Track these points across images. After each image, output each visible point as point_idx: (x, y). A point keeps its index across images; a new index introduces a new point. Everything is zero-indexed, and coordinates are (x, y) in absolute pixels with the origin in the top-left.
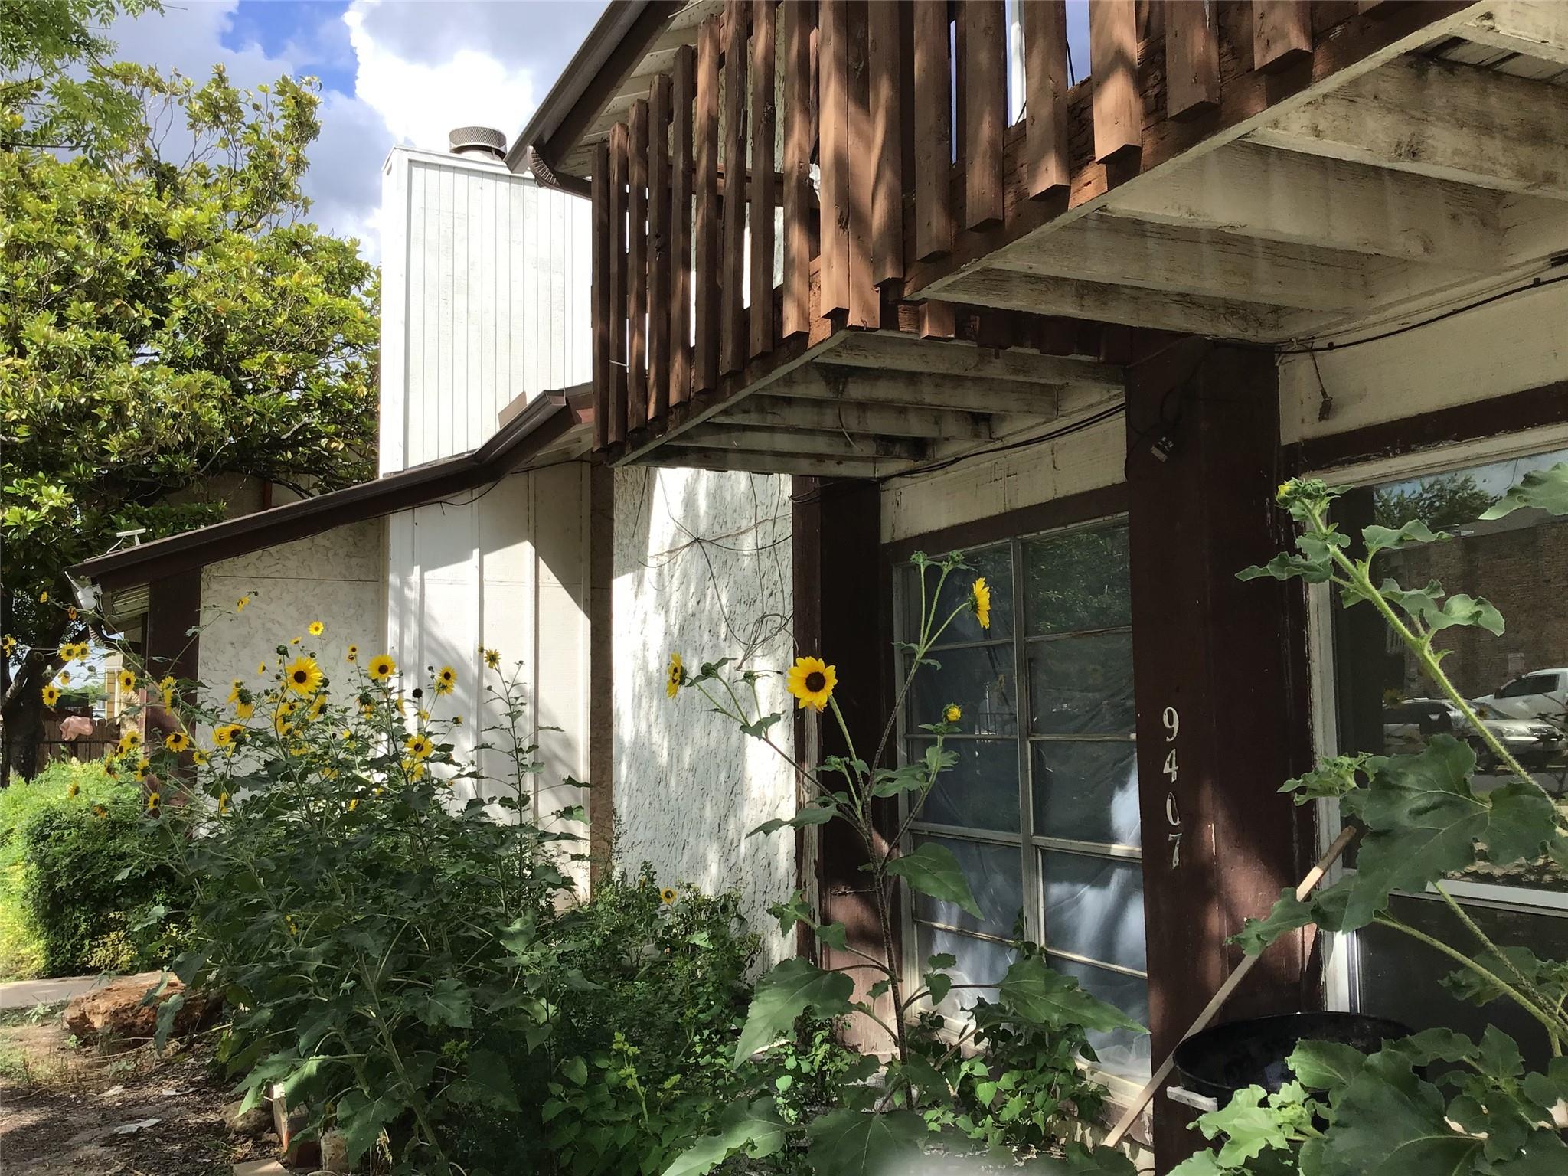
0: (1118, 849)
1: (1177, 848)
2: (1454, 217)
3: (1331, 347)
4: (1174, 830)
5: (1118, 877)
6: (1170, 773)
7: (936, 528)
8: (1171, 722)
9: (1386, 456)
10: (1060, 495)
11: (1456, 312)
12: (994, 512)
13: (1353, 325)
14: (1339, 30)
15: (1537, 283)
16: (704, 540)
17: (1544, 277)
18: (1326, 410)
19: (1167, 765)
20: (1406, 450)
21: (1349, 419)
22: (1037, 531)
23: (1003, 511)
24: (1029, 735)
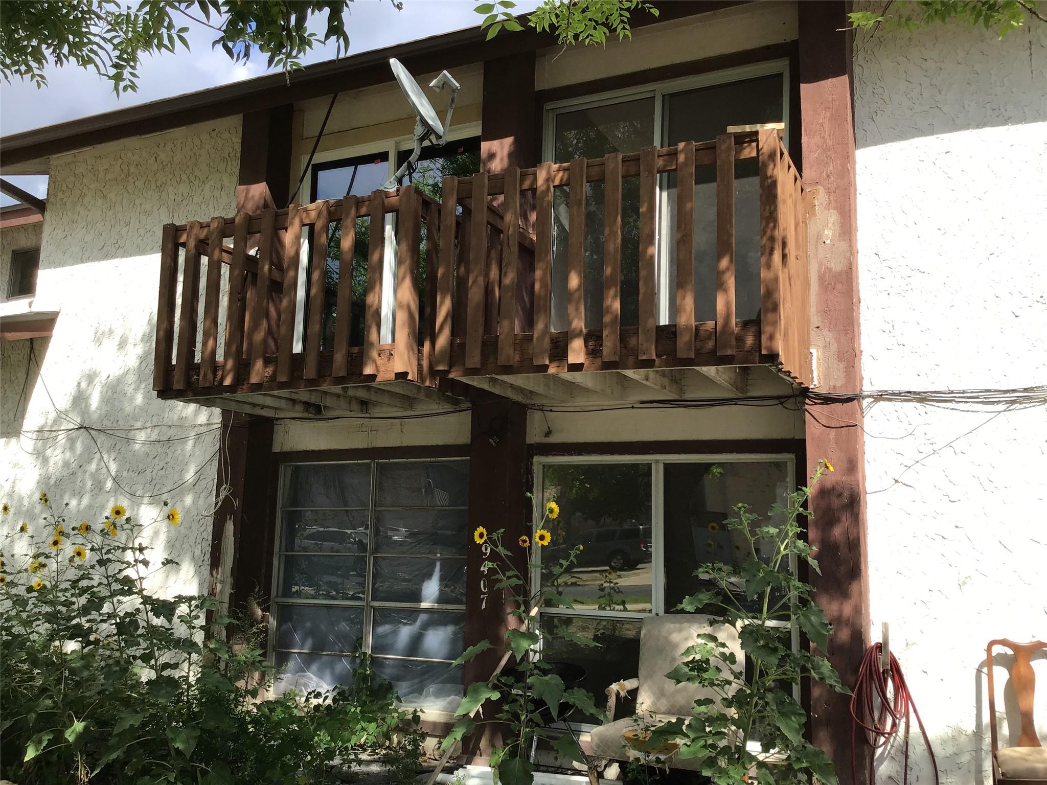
0: (424, 605)
1: (484, 601)
2: (617, 383)
3: (551, 411)
4: (484, 593)
5: (423, 617)
6: (484, 571)
7: (317, 449)
8: (486, 549)
9: (571, 455)
10: (404, 444)
11: (602, 410)
12: (360, 447)
13: (562, 405)
14: (665, 357)
15: (633, 407)
16: (91, 428)
17: (635, 406)
18: (548, 433)
19: (482, 567)
20: (580, 454)
21: (555, 439)
22: (389, 459)
23: (366, 447)
24: (372, 554)
